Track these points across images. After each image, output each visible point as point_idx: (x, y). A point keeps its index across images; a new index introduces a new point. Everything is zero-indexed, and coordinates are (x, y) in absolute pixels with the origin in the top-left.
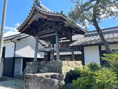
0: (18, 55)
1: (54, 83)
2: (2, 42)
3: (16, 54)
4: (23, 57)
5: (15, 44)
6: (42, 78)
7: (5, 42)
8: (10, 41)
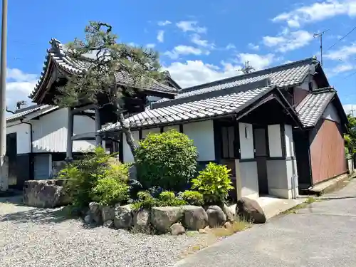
0: (39, 148)
1: (54, 190)
2: (5, 124)
3: (35, 146)
4: (52, 151)
5: (31, 128)
6: (42, 185)
7: (10, 124)
8: (19, 121)
